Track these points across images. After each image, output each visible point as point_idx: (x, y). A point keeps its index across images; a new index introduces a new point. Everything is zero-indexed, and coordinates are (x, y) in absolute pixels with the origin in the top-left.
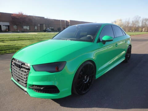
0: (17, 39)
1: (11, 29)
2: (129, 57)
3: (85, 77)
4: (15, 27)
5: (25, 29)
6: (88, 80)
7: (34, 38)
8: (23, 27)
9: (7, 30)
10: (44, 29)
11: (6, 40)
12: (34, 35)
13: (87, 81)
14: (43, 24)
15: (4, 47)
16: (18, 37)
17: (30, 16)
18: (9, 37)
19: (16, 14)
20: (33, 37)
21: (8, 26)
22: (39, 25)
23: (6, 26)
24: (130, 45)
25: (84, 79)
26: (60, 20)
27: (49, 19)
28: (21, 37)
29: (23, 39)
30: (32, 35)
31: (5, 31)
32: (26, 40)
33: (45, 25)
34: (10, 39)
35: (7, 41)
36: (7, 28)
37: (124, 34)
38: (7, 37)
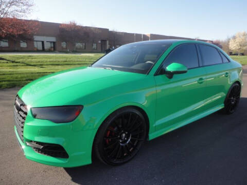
0: (62, 63)
1: (58, 48)
2: (236, 104)
3: (124, 135)
4: (64, 45)
5: (78, 47)
6: (129, 140)
7: (88, 63)
8: (75, 45)
9: (52, 49)
10: (108, 48)
11: (46, 63)
12: (89, 57)
13: (128, 142)
14: (106, 41)
15: (37, 74)
16: (64, 59)
17: (86, 27)
18: (52, 60)
19: (66, 24)
20: (87, 60)
21: (54, 43)
22: (100, 42)
23: (51, 42)
24: (238, 82)
25: (121, 138)
26: (134, 34)
27: (116, 32)
28: (68, 60)
29: (71, 63)
30: (86, 58)
31: (49, 51)
32: (75, 64)
33: (110, 41)
34: (52, 63)
35: (47, 65)
36: (52, 46)
37: (226, 61)
38: (48, 60)
